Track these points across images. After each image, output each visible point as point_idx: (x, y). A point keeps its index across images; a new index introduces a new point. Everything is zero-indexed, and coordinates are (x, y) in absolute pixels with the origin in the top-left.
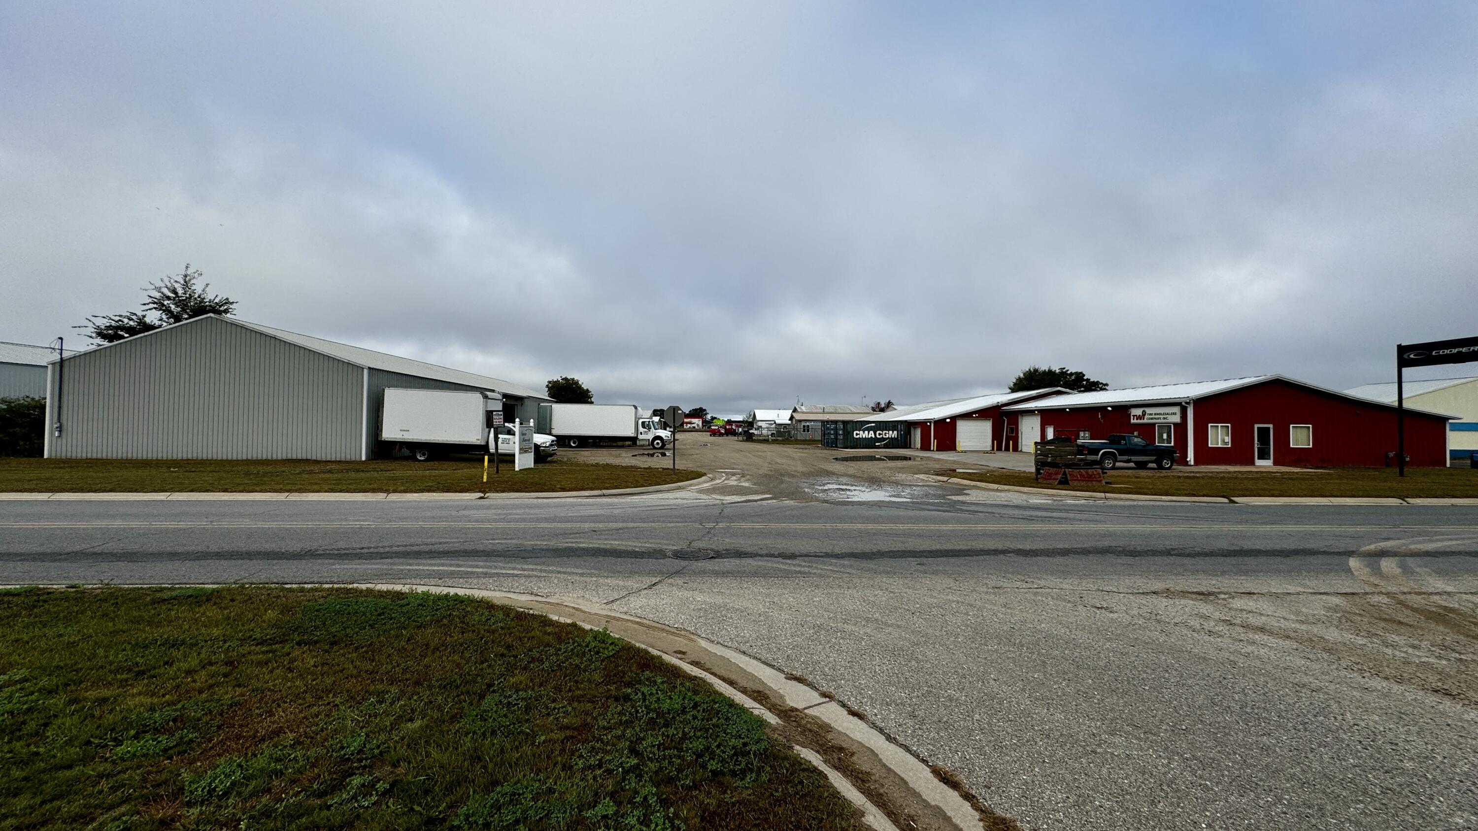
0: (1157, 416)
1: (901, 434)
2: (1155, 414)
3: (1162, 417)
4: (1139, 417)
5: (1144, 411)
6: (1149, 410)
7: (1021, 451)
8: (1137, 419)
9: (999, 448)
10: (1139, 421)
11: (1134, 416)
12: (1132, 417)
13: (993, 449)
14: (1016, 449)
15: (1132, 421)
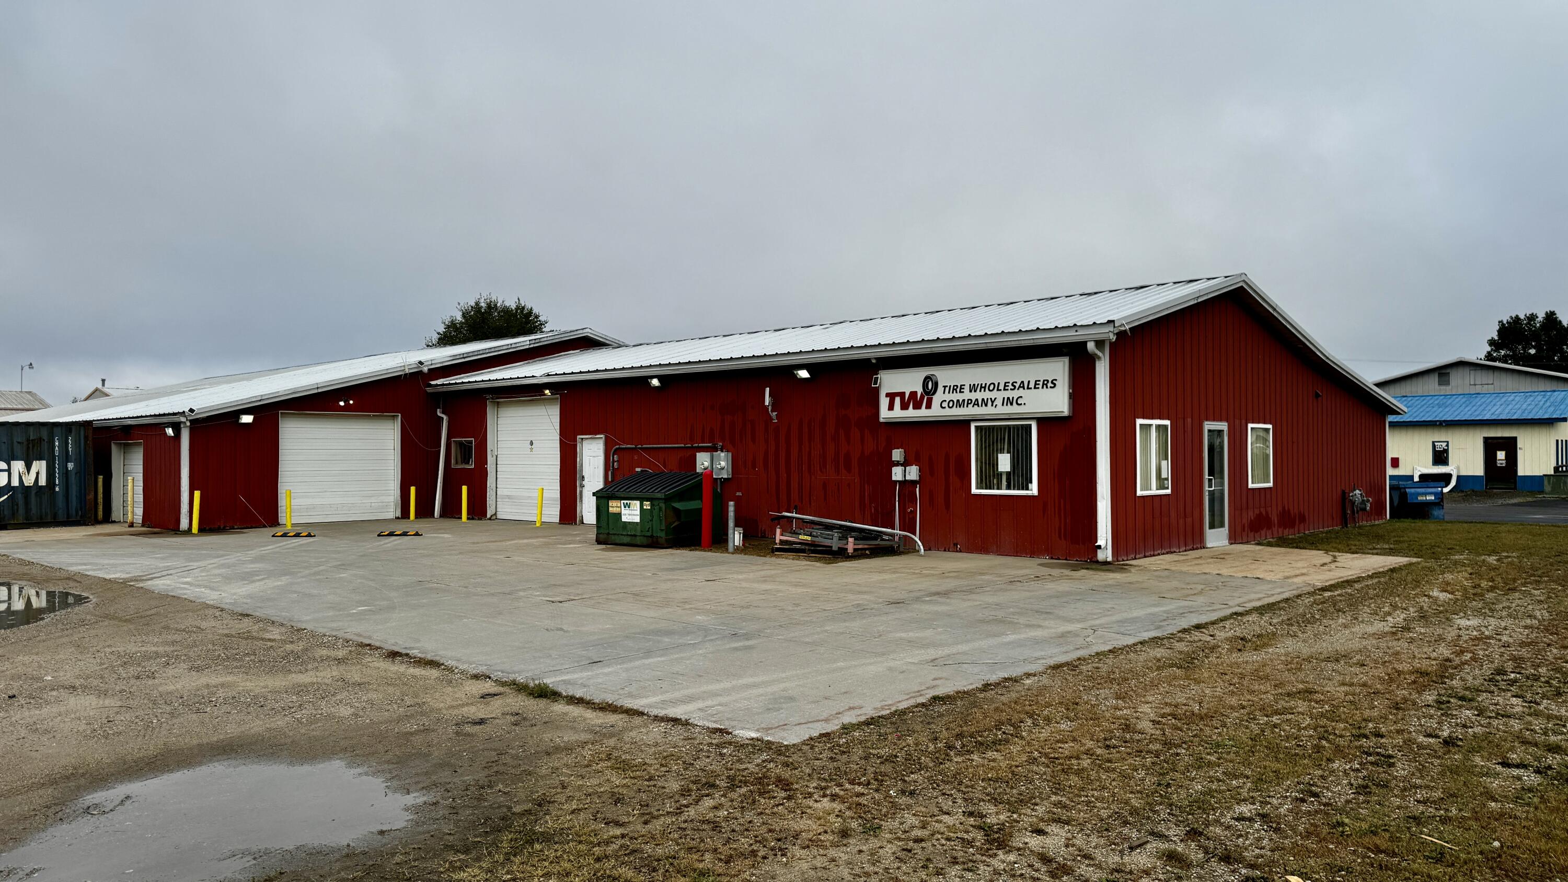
0: (979, 395)
1: (66, 473)
2: (973, 388)
3: (999, 396)
4: (913, 401)
5: (927, 379)
6: (946, 375)
7: (494, 517)
8: (904, 407)
9: (425, 511)
10: (911, 414)
11: (892, 396)
12: (884, 402)
13: (405, 514)
14: (478, 510)
15: (885, 414)
